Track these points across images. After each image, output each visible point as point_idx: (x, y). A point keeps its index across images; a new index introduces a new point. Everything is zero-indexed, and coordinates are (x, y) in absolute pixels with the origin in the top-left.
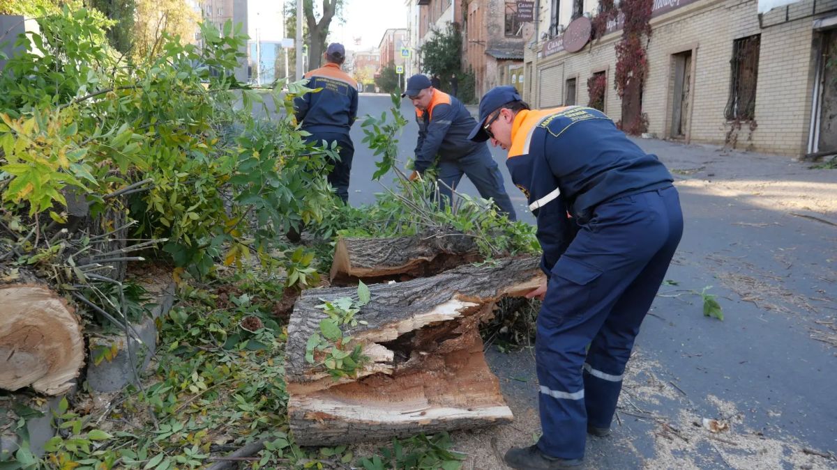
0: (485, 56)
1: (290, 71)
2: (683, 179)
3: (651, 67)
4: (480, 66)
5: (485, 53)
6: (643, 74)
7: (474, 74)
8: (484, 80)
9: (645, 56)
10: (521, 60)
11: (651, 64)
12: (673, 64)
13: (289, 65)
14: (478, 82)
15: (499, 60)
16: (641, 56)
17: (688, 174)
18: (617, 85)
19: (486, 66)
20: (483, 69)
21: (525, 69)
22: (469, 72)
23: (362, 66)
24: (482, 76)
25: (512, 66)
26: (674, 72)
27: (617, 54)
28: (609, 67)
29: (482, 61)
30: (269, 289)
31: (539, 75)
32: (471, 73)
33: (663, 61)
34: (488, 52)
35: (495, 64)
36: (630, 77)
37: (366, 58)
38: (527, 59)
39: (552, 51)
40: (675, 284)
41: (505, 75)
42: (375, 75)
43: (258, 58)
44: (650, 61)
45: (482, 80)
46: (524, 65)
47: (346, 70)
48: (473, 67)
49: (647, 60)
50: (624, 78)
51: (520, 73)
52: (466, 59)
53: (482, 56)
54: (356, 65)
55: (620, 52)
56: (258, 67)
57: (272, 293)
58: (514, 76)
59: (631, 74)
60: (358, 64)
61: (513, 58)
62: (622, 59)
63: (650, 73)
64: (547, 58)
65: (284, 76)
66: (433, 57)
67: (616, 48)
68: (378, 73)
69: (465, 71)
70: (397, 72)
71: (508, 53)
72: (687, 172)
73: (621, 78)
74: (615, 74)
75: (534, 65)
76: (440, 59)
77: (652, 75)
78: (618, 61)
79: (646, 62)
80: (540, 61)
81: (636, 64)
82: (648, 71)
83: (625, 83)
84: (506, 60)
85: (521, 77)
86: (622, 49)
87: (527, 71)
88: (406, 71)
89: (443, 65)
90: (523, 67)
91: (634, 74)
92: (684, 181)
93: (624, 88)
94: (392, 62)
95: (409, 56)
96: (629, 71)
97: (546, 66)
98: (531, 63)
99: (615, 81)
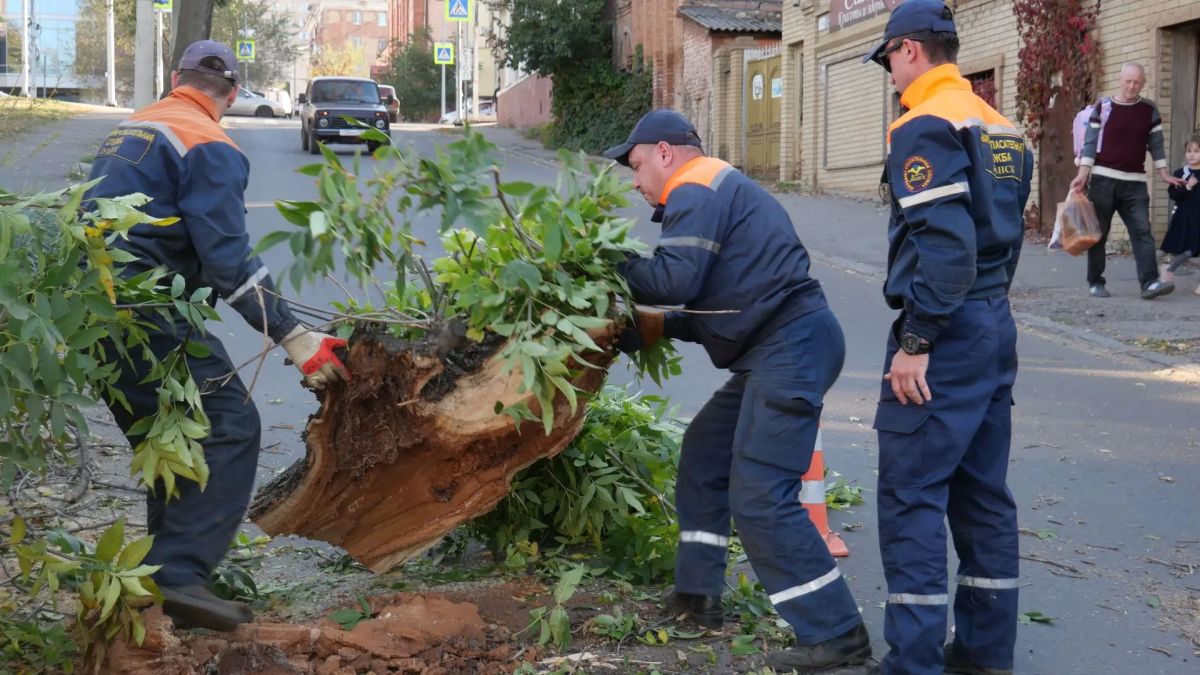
0: (677, 23)
1: (119, 52)
2: (1167, 366)
3: (1110, 61)
4: (665, 52)
5: (679, 15)
6: (1089, 80)
7: (649, 73)
8: (678, 88)
9: (1094, 33)
10: (776, 35)
11: (1109, 53)
12: (1165, 54)
13: (117, 38)
14: (660, 95)
15: (717, 35)
16: (1084, 33)
17: (1185, 353)
18: (1024, 108)
19: (681, 50)
20: (673, 59)
21: (784, 58)
22: (635, 67)
23: (338, 42)
24: (671, 78)
25: (753, 53)
26: (1168, 75)
27: (1020, 26)
28: (1003, 59)
29: (670, 35)
30: (27, 637)
31: (822, 77)
32: (641, 70)
33: (1139, 46)
34: (684, 12)
35: (707, 45)
36: (1057, 88)
37: (349, 17)
38: (789, 35)
39: (856, 14)
40: (1045, 622)
41: (733, 77)
42: (373, 68)
43: (27, 16)
44: (1107, 46)
45: (671, 90)
46: (782, 48)
47: (287, 51)
48: (646, 53)
49: (1098, 44)
50: (1042, 90)
51: (774, 73)
52: (626, 29)
53: (671, 23)
54: (318, 37)
55: (1029, 21)
56: (26, 41)
57: (36, 648)
58: (758, 80)
59: (1058, 80)
60: (326, 35)
61: (756, 28)
62: (1033, 40)
63: (1109, 77)
64: (844, 33)
65: (101, 71)
66: (534, 24)
67: (1016, 10)
68: (379, 63)
69: (625, 62)
70: (437, 62)
71: (742, 14)
72: (1181, 346)
73: (1032, 91)
74: (1018, 80)
75: (808, 49)
76: (553, 31)
77: (1112, 85)
78: (1023, 45)
79: (1097, 48)
80: (826, 40)
81: (1070, 53)
82: (1103, 74)
83: (1044, 104)
84: (734, 34)
85: (777, 83)
86: (1032, 13)
87: (791, 67)
88: (461, 58)
89: (561, 46)
90: (779, 56)
91: (1067, 79)
92: (1168, 371)
93: (1042, 118)
94: (423, 34)
95: (471, 18)
96: (1054, 71)
97: (840, 56)
98: (799, 44)
99: (1017, 98)
